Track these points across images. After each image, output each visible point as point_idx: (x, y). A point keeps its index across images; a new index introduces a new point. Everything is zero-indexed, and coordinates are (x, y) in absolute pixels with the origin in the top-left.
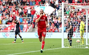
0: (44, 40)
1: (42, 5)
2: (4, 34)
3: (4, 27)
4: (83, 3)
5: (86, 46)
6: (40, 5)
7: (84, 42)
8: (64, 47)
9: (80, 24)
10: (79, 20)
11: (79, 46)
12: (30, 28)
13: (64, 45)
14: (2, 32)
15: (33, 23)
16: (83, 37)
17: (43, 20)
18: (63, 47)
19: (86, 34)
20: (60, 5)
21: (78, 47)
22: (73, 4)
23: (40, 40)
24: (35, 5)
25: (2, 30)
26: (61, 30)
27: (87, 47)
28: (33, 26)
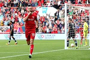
0: (33, 43)
1: (44, 6)
2: (6, 36)
3: (6, 29)
4: (86, 3)
6: (42, 6)
7: (87, 44)
8: (67, 49)
9: (84, 25)
11: (83, 47)
14: (4, 33)
16: (87, 38)
17: (32, 20)
20: (63, 6)
21: (81, 48)
22: (76, 5)
24: (37, 6)
25: (4, 31)
26: (64, 31)
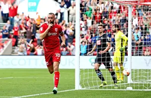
5: (128, 85)
8: (80, 88)
10: (114, 29)
12: (6, 46)
13: (80, 84)
15: (12, 36)
18: (78, 87)
19: (129, 59)
21: (110, 88)
23: (50, 71)
27: (130, 88)
28: (13, 41)
